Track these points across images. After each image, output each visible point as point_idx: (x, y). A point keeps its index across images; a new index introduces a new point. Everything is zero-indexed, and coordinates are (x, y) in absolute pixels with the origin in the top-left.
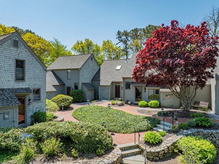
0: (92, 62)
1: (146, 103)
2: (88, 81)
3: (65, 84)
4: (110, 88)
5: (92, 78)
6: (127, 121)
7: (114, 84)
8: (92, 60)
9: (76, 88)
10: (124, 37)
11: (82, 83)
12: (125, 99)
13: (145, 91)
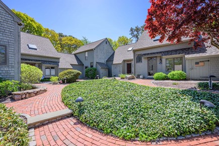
0: (106, 45)
1: (164, 74)
2: (103, 61)
3: (83, 65)
4: (121, 65)
5: (106, 59)
6: (137, 98)
7: (126, 63)
8: (106, 43)
9: (92, 66)
10: (135, 33)
11: (97, 62)
12: (137, 74)
13: (161, 62)
